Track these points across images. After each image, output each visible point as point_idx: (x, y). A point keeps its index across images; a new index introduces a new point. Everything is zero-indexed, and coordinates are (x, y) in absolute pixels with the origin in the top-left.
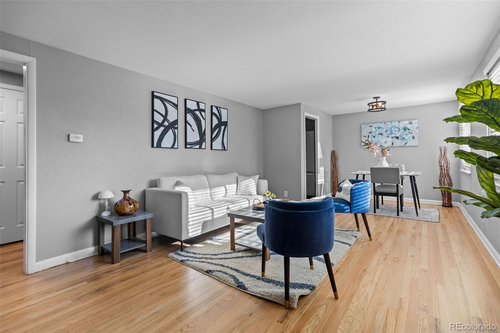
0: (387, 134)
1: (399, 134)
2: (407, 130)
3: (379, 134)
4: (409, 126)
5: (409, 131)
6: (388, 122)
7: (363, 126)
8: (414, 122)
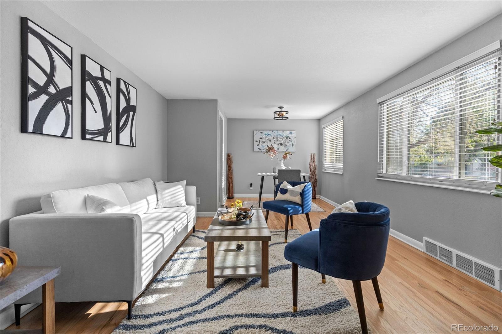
0: (274, 140)
1: (282, 141)
2: (289, 139)
3: (268, 140)
4: (290, 136)
5: (290, 140)
6: (275, 130)
7: (255, 132)
8: (293, 132)
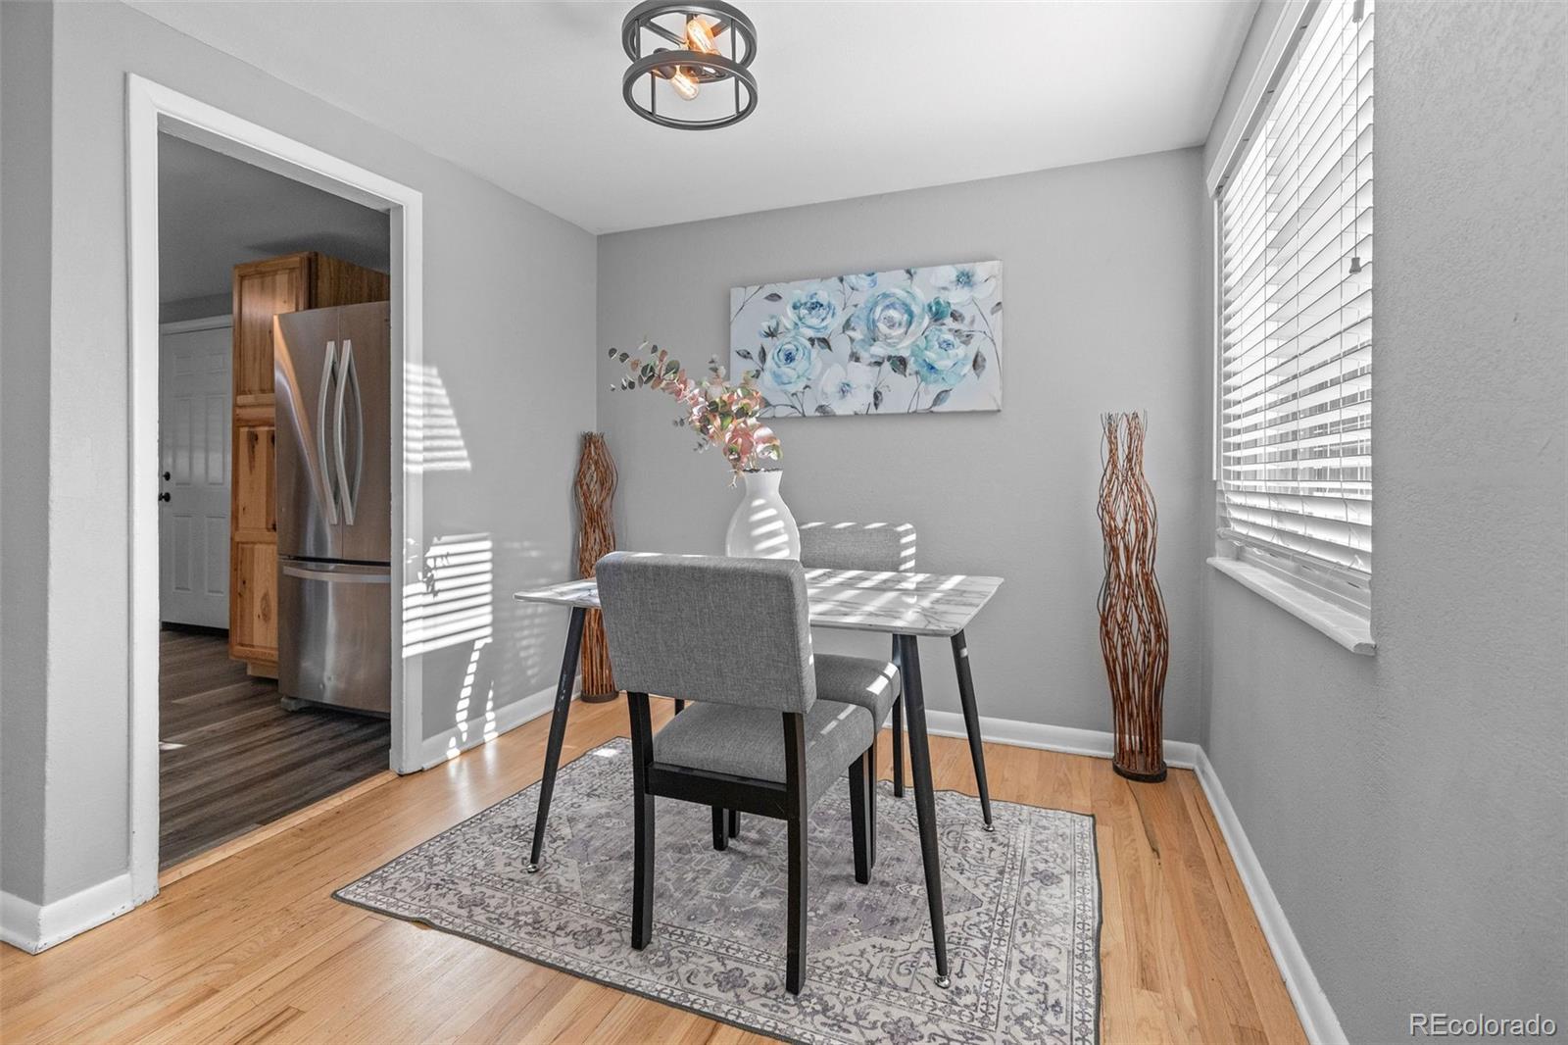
0: (852, 340)
1: (907, 342)
2: (949, 320)
3: (812, 340)
4: (957, 298)
5: (956, 326)
6: (857, 273)
7: (738, 296)
8: (981, 271)
